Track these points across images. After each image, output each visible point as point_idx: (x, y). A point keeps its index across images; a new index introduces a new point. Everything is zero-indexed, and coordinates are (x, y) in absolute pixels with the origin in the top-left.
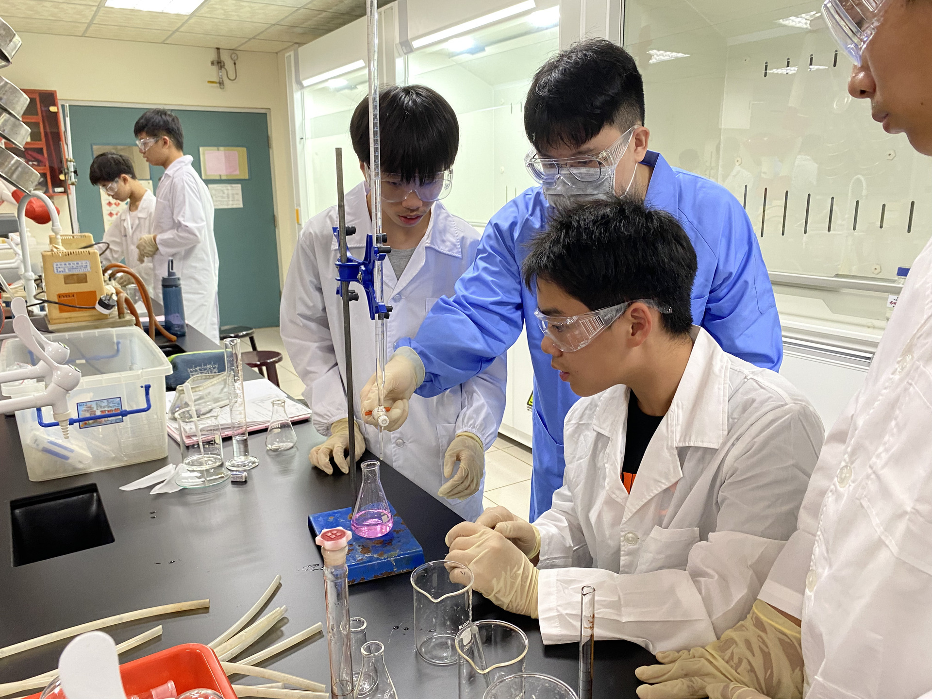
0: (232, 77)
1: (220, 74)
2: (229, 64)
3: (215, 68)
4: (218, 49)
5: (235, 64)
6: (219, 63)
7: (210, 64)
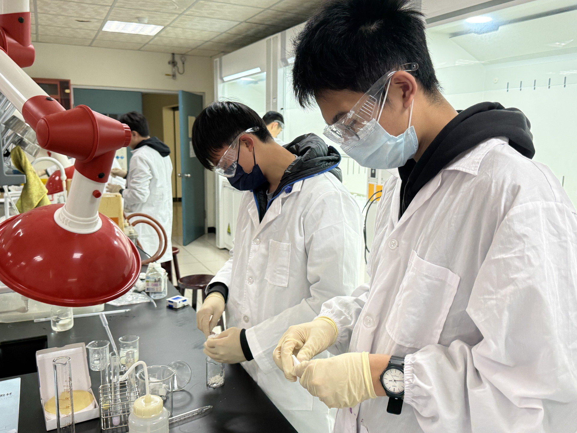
0: (181, 72)
1: (174, 70)
2: (180, 64)
3: (170, 66)
4: (173, 54)
5: (183, 63)
6: (173, 63)
7: (167, 63)
